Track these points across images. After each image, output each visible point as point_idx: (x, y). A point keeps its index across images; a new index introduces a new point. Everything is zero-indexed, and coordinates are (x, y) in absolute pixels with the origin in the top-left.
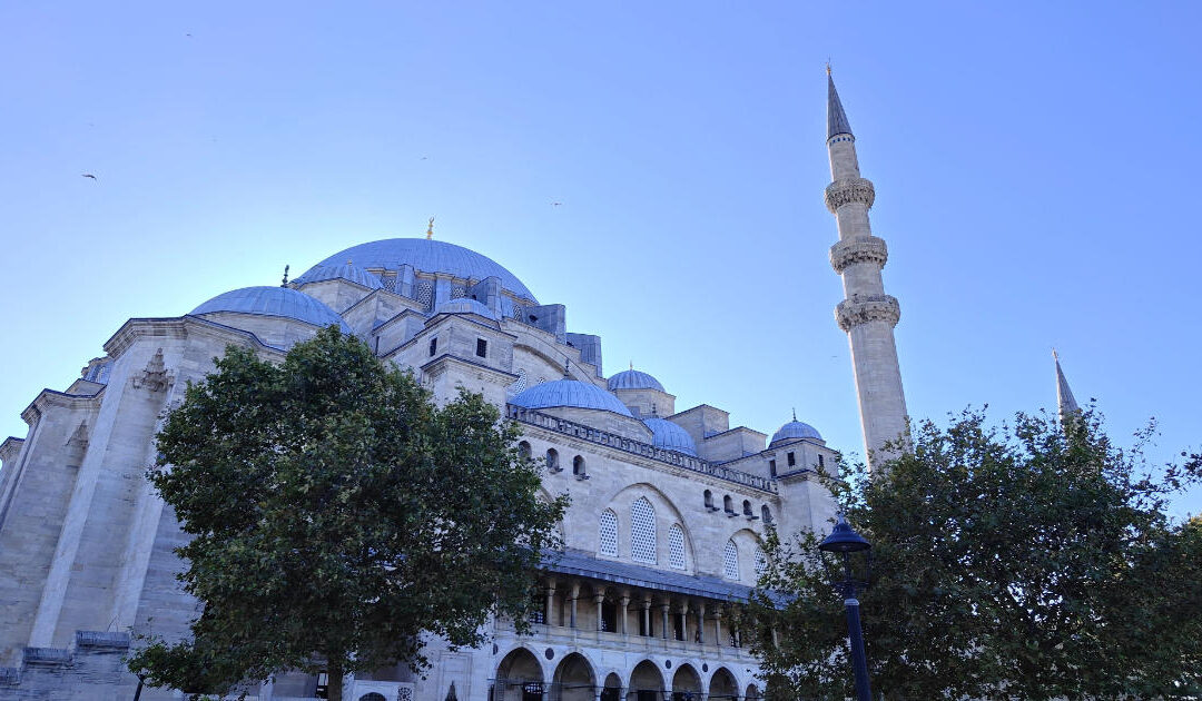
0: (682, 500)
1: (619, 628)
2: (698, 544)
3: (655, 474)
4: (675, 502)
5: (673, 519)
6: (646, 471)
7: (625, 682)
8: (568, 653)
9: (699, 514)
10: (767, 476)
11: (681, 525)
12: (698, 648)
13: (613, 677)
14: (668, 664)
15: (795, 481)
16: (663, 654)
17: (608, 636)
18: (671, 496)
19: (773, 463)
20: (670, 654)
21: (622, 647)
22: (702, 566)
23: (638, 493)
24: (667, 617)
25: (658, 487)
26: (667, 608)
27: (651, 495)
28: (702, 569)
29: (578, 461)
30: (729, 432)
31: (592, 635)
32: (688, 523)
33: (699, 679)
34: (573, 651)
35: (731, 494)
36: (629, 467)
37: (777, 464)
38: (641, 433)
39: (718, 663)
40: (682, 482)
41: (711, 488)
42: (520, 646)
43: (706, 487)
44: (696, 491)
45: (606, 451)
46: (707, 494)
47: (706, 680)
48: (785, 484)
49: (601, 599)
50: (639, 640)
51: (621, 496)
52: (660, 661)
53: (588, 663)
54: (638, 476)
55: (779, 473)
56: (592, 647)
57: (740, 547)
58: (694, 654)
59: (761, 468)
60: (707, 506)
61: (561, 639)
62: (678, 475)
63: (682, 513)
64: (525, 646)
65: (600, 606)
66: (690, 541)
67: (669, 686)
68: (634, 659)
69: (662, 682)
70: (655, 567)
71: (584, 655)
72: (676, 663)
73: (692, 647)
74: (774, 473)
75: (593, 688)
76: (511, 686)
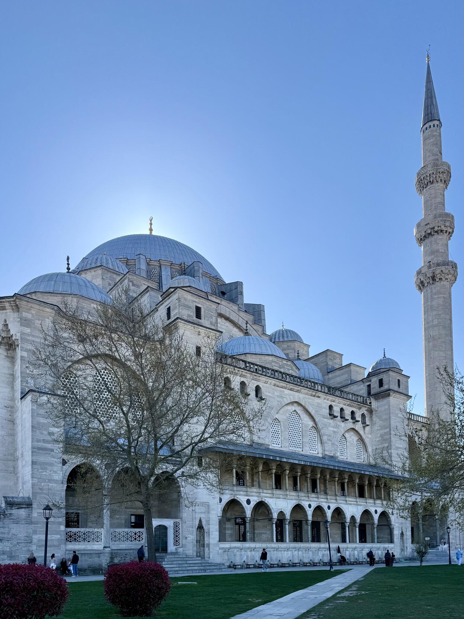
0: (316, 411)
1: (283, 487)
2: (325, 438)
3: (301, 396)
4: (312, 414)
5: (311, 424)
6: (297, 394)
7: (288, 516)
8: (258, 501)
9: (326, 420)
10: (365, 395)
11: (316, 427)
12: (325, 497)
13: (281, 513)
14: (310, 506)
15: (382, 398)
16: (307, 501)
17: (278, 492)
18: (310, 410)
19: (369, 386)
20: (311, 501)
21: (285, 497)
22: (327, 451)
23: (292, 408)
24: (309, 480)
25: (303, 404)
26: (309, 475)
27: (299, 409)
28: (327, 453)
29: (258, 389)
30: (342, 368)
31: (270, 491)
32: (320, 425)
33: (325, 513)
34: (260, 500)
35: (344, 407)
36: (287, 392)
37: (372, 387)
38: (292, 369)
39: (336, 505)
40: (317, 400)
41: (333, 404)
42: (233, 498)
43: (330, 403)
44: (324, 405)
45: (274, 381)
46: (331, 407)
47: (329, 514)
48: (376, 399)
49: (274, 471)
50: (294, 493)
51: (282, 410)
52: (305, 504)
53: (268, 506)
54: (291, 397)
55: (372, 392)
56: (270, 498)
57: (348, 439)
58: (323, 500)
59: (362, 390)
60: (330, 415)
61: (254, 494)
62: (314, 396)
63: (317, 420)
64: (236, 498)
65: (274, 475)
66: (320, 436)
67: (310, 518)
68: (292, 503)
69: (306, 516)
70: (301, 452)
71: (266, 502)
72: (314, 505)
73: (322, 496)
74: (369, 393)
75: (271, 519)
76: (229, 520)
